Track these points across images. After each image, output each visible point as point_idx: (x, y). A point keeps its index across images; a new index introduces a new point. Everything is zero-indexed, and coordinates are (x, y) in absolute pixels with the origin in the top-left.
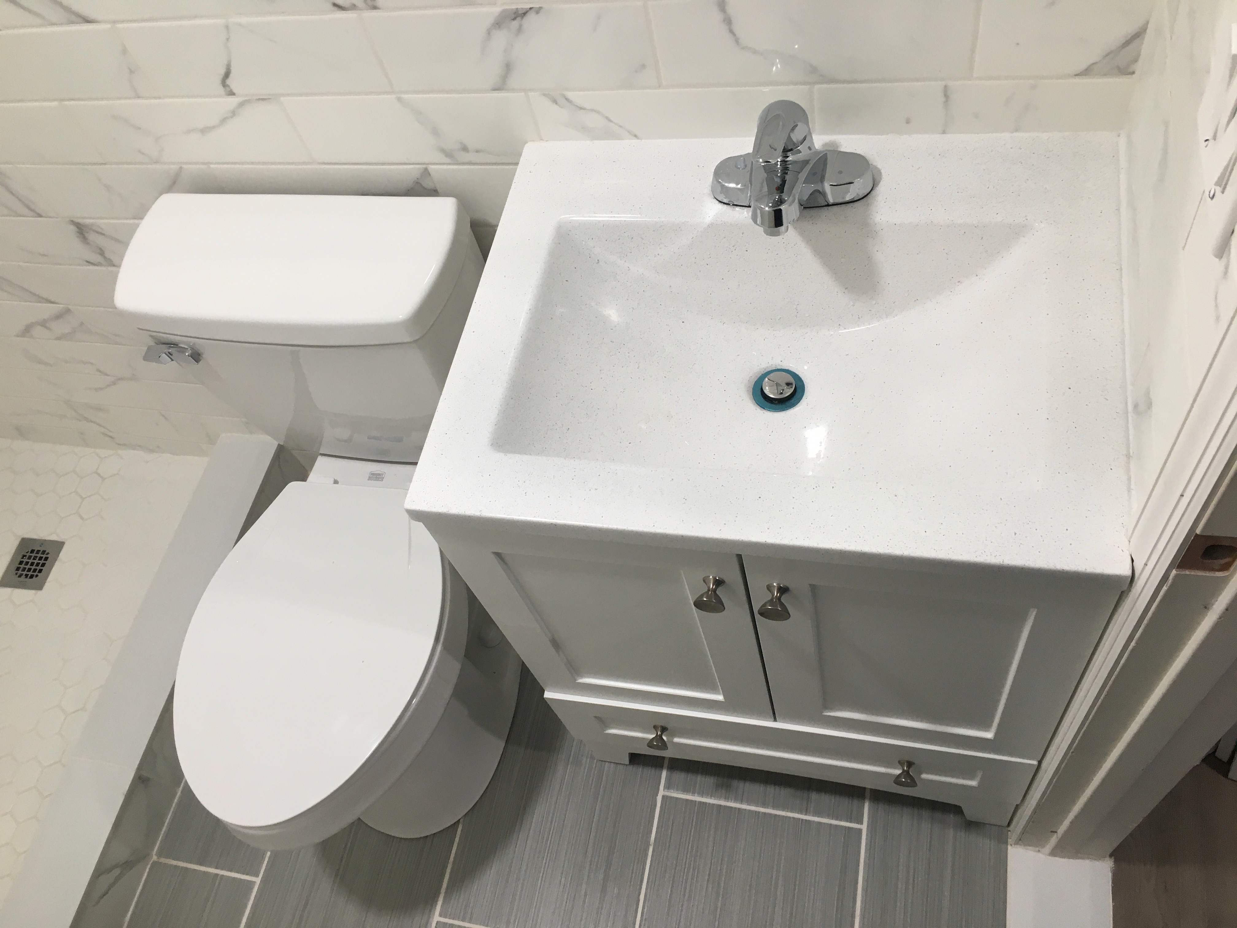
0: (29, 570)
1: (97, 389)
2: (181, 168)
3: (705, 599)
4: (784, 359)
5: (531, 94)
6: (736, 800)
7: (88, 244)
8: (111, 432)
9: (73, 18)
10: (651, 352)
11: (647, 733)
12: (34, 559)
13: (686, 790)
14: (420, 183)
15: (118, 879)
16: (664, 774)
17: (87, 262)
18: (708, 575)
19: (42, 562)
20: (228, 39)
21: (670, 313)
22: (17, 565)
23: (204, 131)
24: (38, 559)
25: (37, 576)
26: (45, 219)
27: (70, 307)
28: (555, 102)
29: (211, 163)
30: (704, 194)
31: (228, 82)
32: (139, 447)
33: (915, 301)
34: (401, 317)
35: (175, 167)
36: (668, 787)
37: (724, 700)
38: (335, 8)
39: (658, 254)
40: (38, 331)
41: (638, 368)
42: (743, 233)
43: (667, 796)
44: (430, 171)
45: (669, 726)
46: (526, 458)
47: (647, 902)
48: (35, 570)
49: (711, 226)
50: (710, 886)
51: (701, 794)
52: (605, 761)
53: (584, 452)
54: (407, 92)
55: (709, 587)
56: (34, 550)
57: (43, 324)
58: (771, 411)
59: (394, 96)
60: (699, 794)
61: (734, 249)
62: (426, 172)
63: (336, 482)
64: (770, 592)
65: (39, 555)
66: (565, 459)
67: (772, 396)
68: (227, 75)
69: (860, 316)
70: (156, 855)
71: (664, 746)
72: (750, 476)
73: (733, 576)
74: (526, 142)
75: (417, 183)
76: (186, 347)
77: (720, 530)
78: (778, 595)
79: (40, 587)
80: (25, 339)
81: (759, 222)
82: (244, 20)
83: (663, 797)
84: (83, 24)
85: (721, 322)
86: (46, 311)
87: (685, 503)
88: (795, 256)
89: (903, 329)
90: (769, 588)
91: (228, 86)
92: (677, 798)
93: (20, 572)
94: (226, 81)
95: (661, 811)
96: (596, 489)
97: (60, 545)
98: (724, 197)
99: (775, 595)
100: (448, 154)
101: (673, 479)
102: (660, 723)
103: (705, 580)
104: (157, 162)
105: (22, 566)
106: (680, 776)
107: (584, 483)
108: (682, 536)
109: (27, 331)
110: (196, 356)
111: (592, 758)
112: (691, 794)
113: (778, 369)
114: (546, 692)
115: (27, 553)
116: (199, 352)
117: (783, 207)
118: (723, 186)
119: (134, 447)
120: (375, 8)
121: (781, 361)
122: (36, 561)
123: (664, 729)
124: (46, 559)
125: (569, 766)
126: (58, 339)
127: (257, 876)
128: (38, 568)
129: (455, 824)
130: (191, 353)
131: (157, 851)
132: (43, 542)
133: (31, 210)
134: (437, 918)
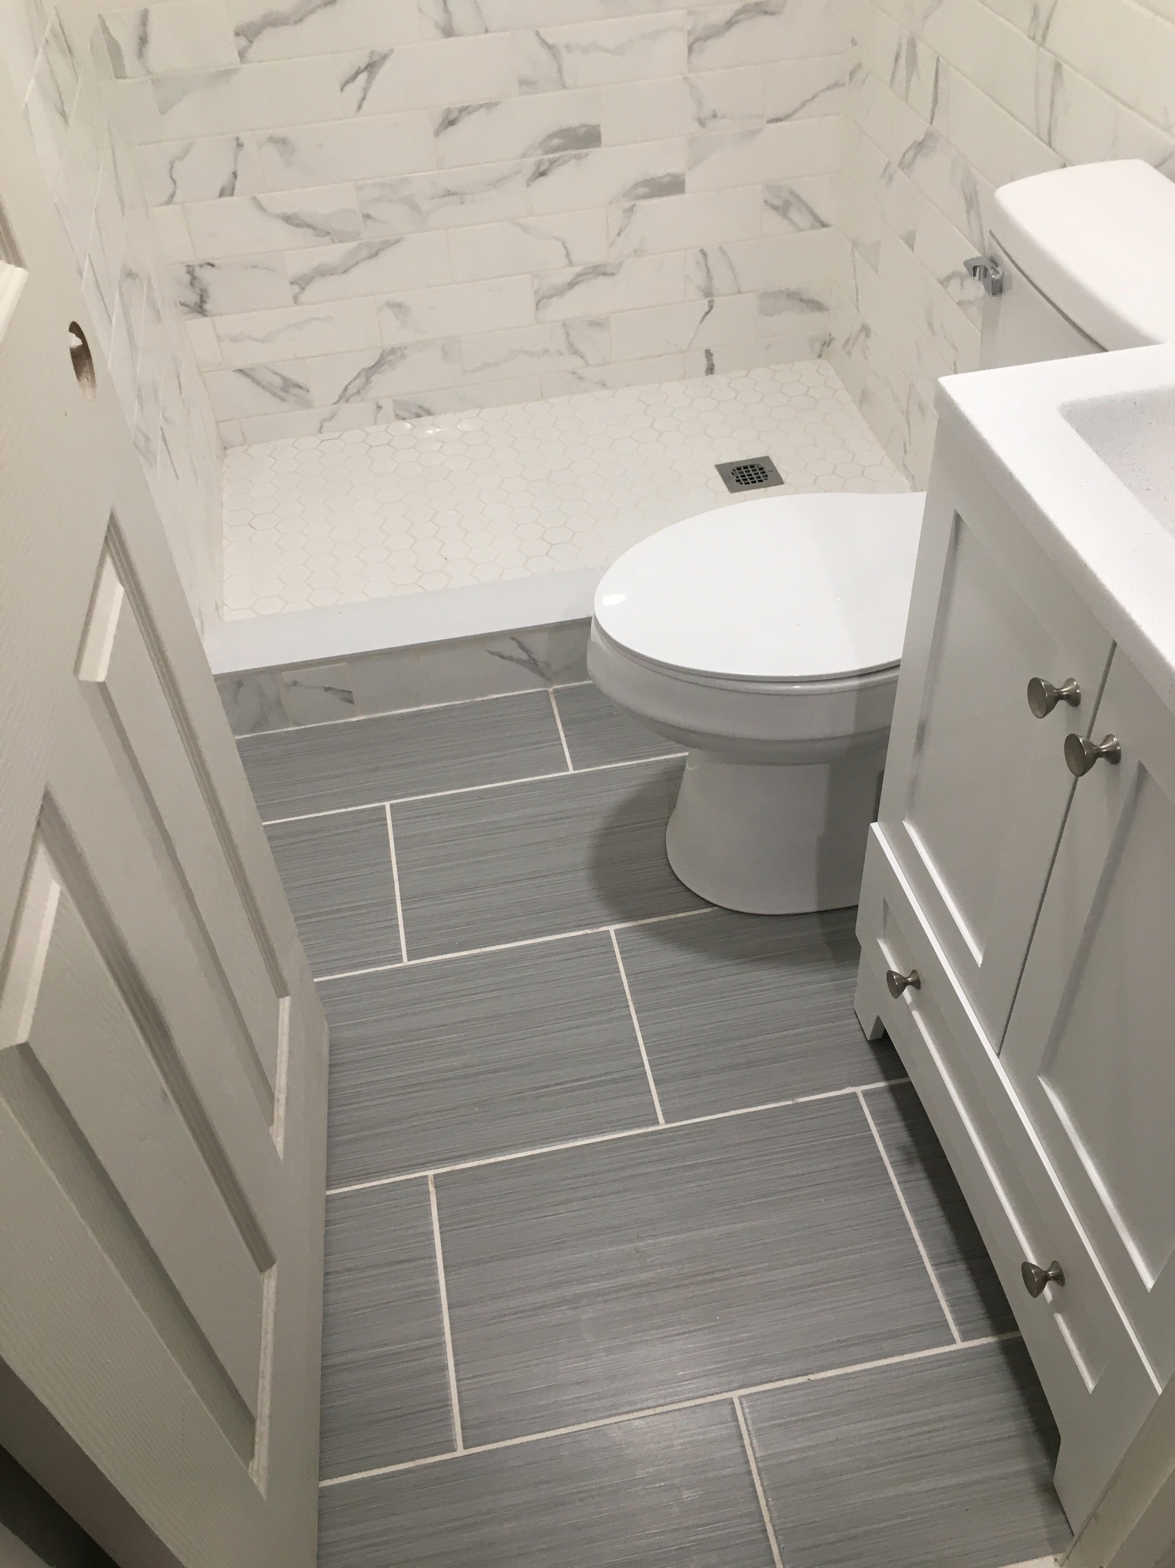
0: (743, 476)
3: (1043, 685)
6: (899, 1175)
12: (755, 474)
13: (876, 1115)
15: (519, 661)
16: (881, 1084)
19: (756, 480)
22: (742, 466)
24: (757, 476)
25: (742, 484)
36: (870, 1094)
37: (979, 968)
40: (954, 285)
43: (857, 1097)
48: (745, 480)
50: (782, 1181)
51: (884, 1134)
52: (856, 1015)
55: (1062, 688)
56: (763, 469)
60: (881, 1131)
65: (761, 475)
70: (554, 690)
71: (897, 990)
76: (1000, 272)
78: (1104, 751)
79: (732, 490)
80: (940, 288)
83: (854, 1093)
90: (1108, 738)
92: (861, 1109)
93: (737, 471)
95: (836, 1097)
97: (778, 481)
99: (1103, 747)
103: (1068, 682)
105: (743, 470)
106: (888, 1102)
109: (948, 279)
112: (875, 1122)
115: (758, 466)
122: (754, 476)
123: (917, 984)
124: (761, 481)
127: (575, 769)
128: (749, 481)
129: (709, 904)
130: (998, 280)
131: (556, 689)
132: (774, 470)
133: (1049, 135)
134: (612, 929)
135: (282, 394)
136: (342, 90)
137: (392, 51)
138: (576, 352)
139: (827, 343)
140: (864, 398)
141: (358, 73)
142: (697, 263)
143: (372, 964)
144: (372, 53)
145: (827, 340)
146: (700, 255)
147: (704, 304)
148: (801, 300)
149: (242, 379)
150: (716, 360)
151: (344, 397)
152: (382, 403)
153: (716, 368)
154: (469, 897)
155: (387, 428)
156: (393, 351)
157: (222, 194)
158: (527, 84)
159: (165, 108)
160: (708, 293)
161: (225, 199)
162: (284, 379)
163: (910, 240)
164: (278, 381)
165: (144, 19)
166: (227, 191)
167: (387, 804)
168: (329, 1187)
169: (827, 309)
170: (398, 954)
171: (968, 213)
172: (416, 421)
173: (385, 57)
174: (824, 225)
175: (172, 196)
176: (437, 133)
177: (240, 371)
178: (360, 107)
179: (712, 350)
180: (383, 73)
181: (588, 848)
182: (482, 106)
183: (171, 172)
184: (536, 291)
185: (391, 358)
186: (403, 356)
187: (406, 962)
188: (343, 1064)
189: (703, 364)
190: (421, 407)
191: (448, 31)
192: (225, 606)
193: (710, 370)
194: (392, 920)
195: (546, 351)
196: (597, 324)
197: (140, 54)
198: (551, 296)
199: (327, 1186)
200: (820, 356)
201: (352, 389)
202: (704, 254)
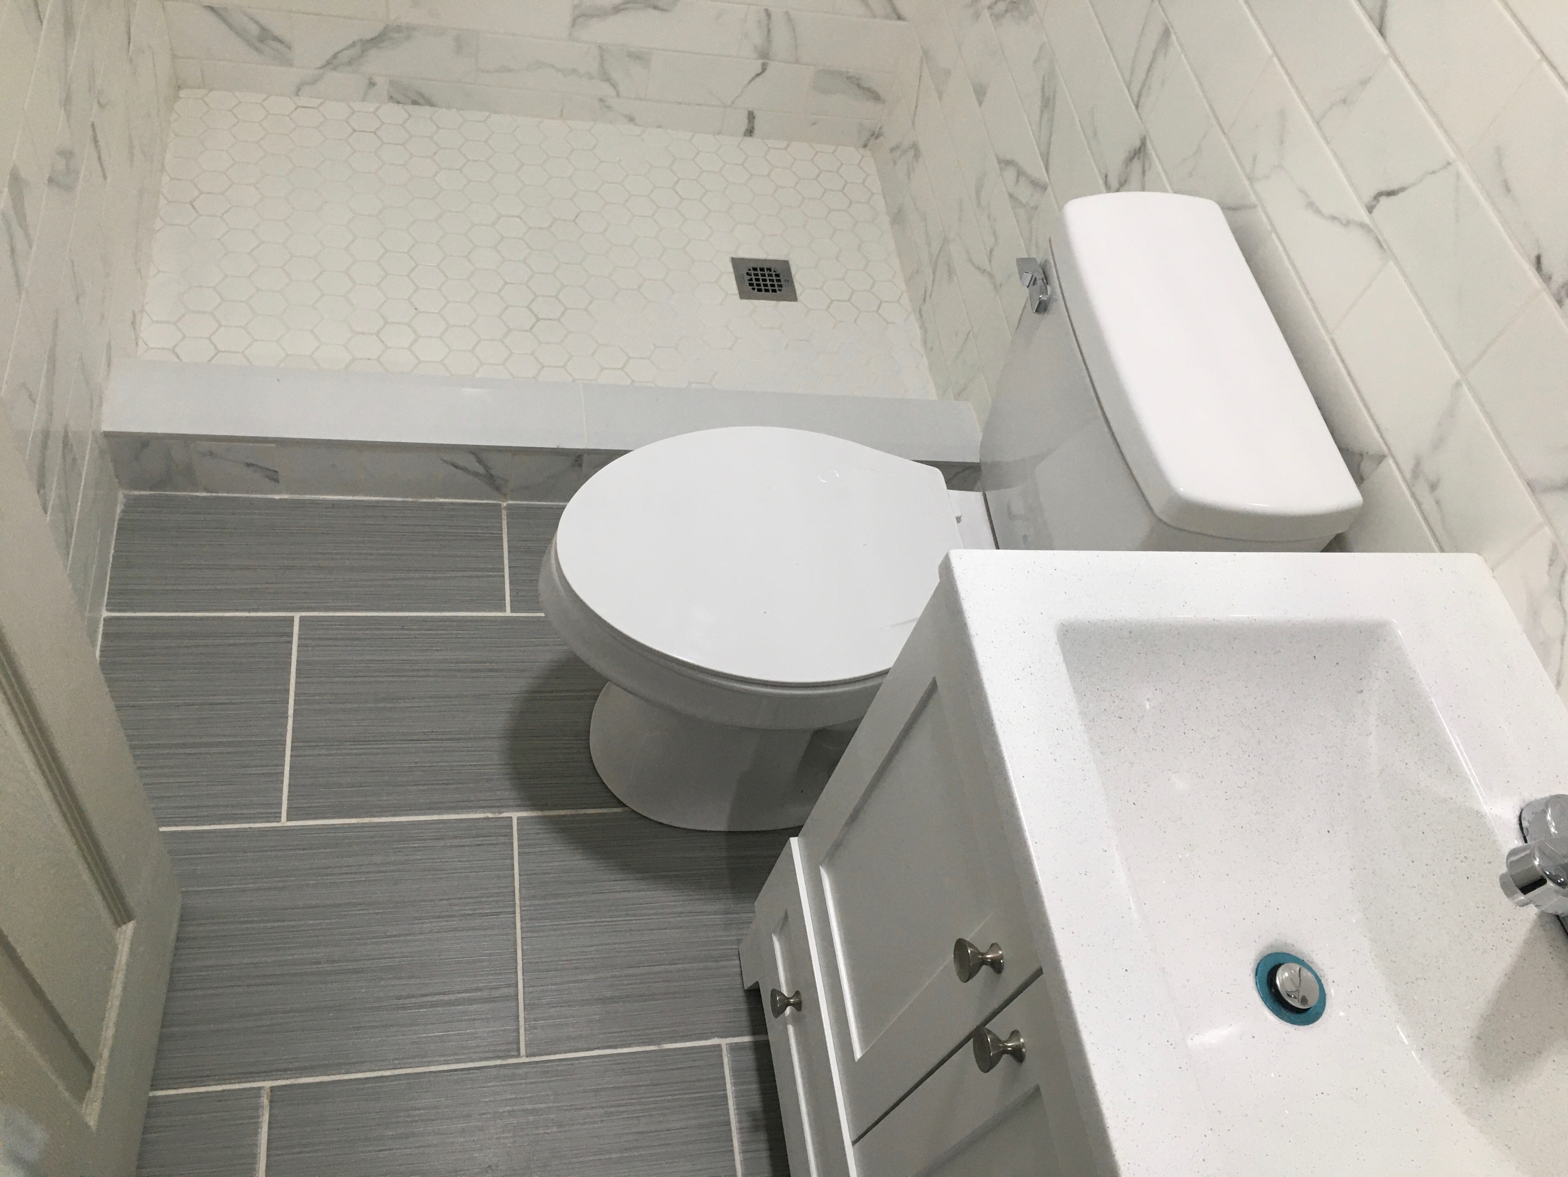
0: (757, 280)
1: (970, 261)
2: (1255, 207)
3: (969, 951)
4: (1338, 985)
5: (1547, 529)
6: (743, 1143)
7: (1127, 166)
8: (930, 297)
9: (1377, 17)
10: (1268, 798)
11: (787, 985)
12: (770, 280)
13: (735, 1072)
14: (1362, 458)
16: (747, 1039)
17: (1106, 176)
18: (1002, 948)
19: (770, 288)
20: (1434, 172)
21: (1334, 811)
22: (758, 266)
23: (1311, 205)
24: (771, 283)
25: (754, 289)
26: (1136, 115)
27: (1049, 189)
28: (1552, 562)
29: (1277, 233)
30: (1520, 793)
31: (1383, 200)
32: (925, 331)
33: (1507, 1145)
34: (1182, 489)
35: (1253, 199)
36: (734, 1049)
37: (856, 1061)
38: (1534, 260)
39: (1407, 764)
40: (1010, 174)
41: (1239, 787)
42: (1490, 863)
43: (721, 1050)
44: (1383, 464)
45: (804, 1010)
46: (1063, 668)
47: (592, 1060)
48: (758, 285)
49: (1479, 815)
50: (630, 1138)
51: (738, 1096)
52: (740, 958)
53: (1099, 747)
54: (1470, 388)
55: (987, 953)
56: (779, 277)
57: (1020, 173)
58: (1257, 985)
59: (1457, 376)
60: (736, 1092)
61: (1462, 860)
62: (1380, 458)
63: (959, 519)
64: (1010, 1037)
65: (776, 283)
66: (1079, 713)
67: (1278, 982)
68: (1390, 193)
69: (1447, 1074)
70: (508, 505)
71: (778, 1011)
72: (1151, 950)
73: (1012, 978)
74: (1479, 554)
75: (1361, 455)
76: (1049, 293)
77: (1063, 929)
78: (1010, 1049)
79: (743, 297)
80: (997, 165)
81: (1513, 858)
82: (1468, 179)
83: (719, 1046)
84: (1374, 27)
85: (1352, 883)
86: (1037, 170)
87: (1081, 874)
88: (1493, 947)
89: (1458, 1141)
90: (1015, 1034)
91: (1378, 201)
92: (722, 1064)
93: (752, 272)
94: (1383, 197)
95: (701, 1047)
96: (1055, 760)
97: (793, 297)
98: (1531, 820)
99: (1009, 1045)
100: (1417, 471)
101: (1106, 851)
102: (804, 997)
103: (994, 947)
104: (1250, 179)
105: (759, 272)
106: (749, 1059)
107: (1058, 744)
108: (1037, 883)
109: (1006, 163)
110: (1042, 308)
111: (739, 941)
112: (732, 1081)
113: (1320, 980)
114: (796, 838)
115: (774, 271)
116: (1049, 308)
117: (1550, 884)
118: (1545, 812)
119: (923, 327)
120: (1560, 302)
121: (1333, 982)
122: (768, 282)
123: (798, 1006)
124: (774, 291)
125: (722, 916)
126: (1011, 196)
127: (512, 611)
128: (763, 288)
129: (621, 804)
130: (1044, 301)
131: (510, 504)
132: (790, 281)
133: (1140, 95)
134: (515, 815)
135: (259, 45)
138: (608, 80)
139: (876, 135)
140: (898, 218)
142: (759, 22)
143: (247, 818)
145: (876, 132)
146: (763, 16)
147: (757, 65)
148: (859, 86)
149: (211, 18)
150: (758, 123)
151: (332, 63)
152: (378, 79)
153: (756, 132)
154: (369, 751)
155: (378, 108)
156: (398, 29)
160: (764, 55)
162: (263, 29)
163: (980, 92)
164: (254, 30)
167: (297, 616)
168: (154, 1087)
169: (884, 102)
170: (277, 811)
171: (1042, 112)
172: (411, 108)
174: (900, 18)
177: (211, 8)
179: (756, 113)
181: (509, 712)
184: (575, 7)
185: (396, 35)
186: (409, 38)
187: (284, 822)
188: (195, 938)
189: (744, 125)
190: (422, 95)
192: (144, 313)
193: (750, 132)
194: (277, 765)
195: (574, 71)
196: (639, 57)
198: (592, 16)
199: (152, 1086)
200: (865, 146)
201: (344, 57)
202: (768, 14)
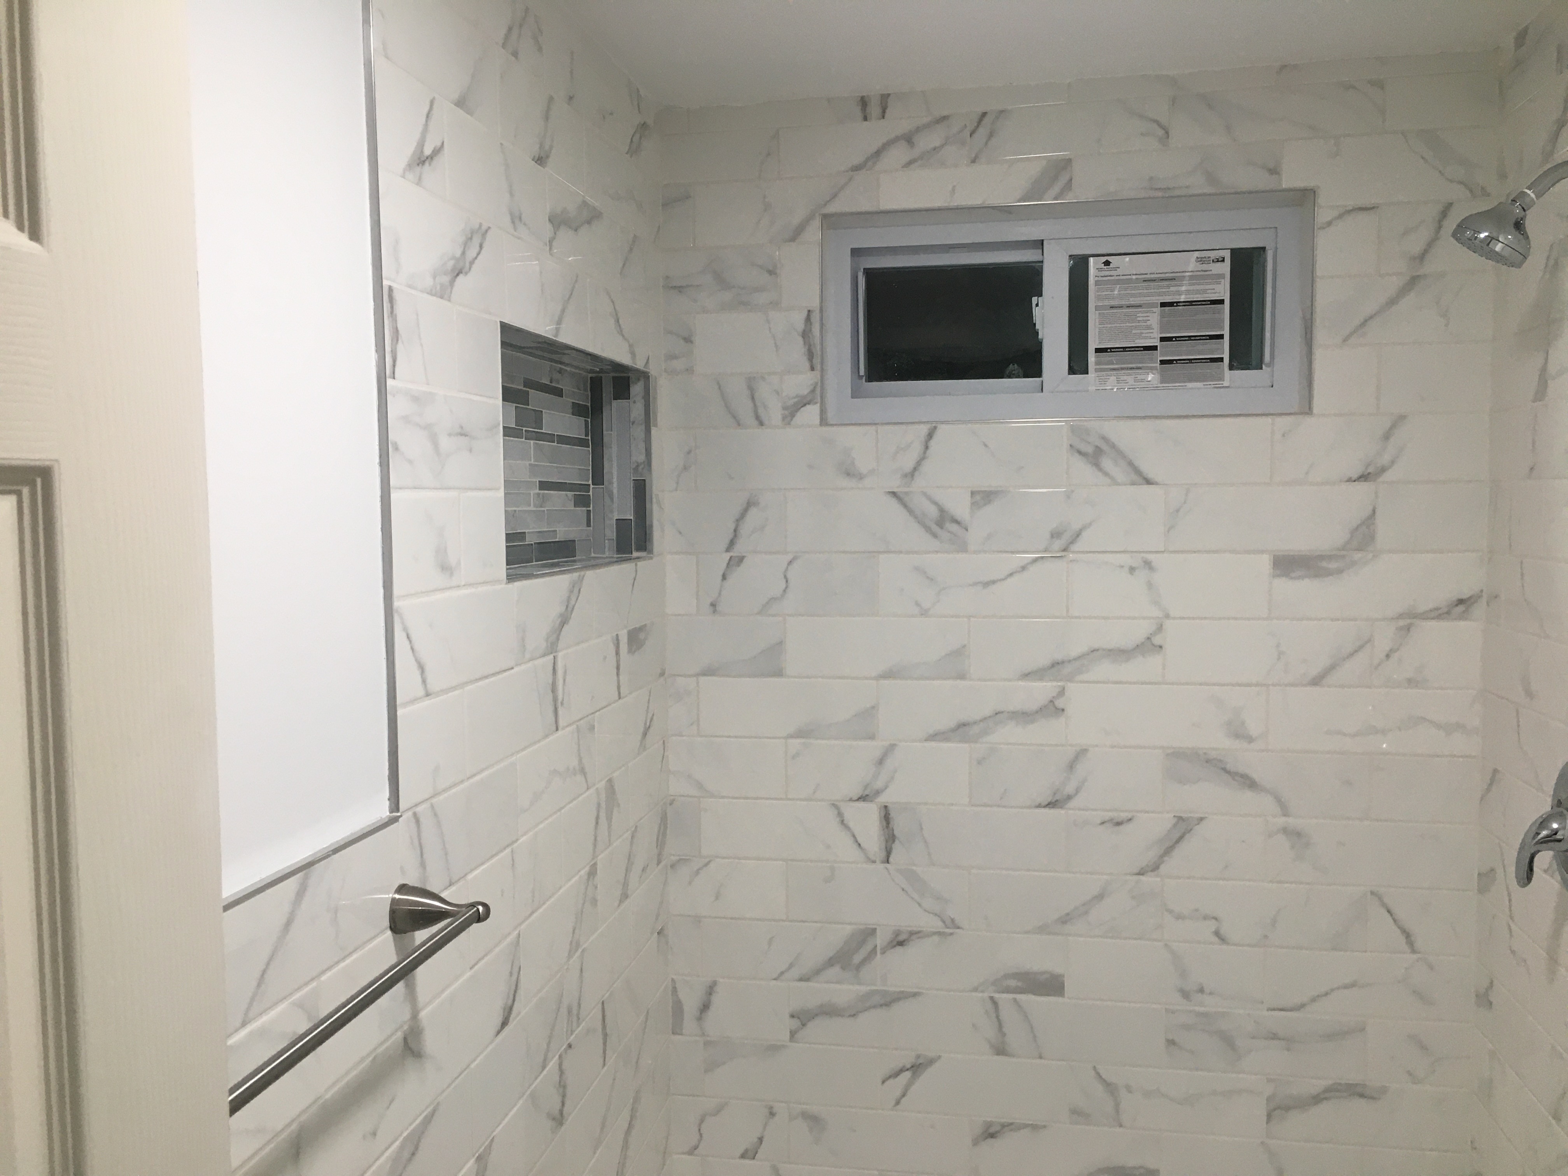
136: (883, 1082)
137: (940, 1057)
141: (902, 1070)
144: (918, 1057)
157: (743, 1156)
158: (1078, 1114)
159: (711, 1067)
161: (747, 1162)
165: (711, 990)
166: (749, 1154)
173: (931, 1062)
175: (696, 1148)
176: (976, 1142)
178: (898, 1103)
180: (928, 1075)
182: (1026, 1126)
183: (700, 1125)
191: (1001, 1050)
197: (700, 1019)
